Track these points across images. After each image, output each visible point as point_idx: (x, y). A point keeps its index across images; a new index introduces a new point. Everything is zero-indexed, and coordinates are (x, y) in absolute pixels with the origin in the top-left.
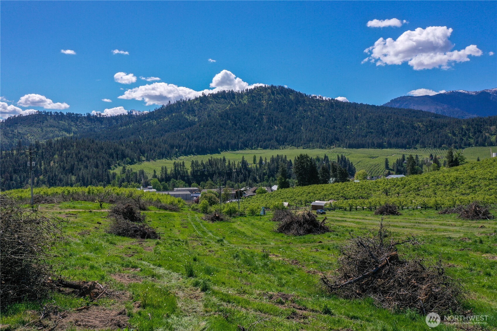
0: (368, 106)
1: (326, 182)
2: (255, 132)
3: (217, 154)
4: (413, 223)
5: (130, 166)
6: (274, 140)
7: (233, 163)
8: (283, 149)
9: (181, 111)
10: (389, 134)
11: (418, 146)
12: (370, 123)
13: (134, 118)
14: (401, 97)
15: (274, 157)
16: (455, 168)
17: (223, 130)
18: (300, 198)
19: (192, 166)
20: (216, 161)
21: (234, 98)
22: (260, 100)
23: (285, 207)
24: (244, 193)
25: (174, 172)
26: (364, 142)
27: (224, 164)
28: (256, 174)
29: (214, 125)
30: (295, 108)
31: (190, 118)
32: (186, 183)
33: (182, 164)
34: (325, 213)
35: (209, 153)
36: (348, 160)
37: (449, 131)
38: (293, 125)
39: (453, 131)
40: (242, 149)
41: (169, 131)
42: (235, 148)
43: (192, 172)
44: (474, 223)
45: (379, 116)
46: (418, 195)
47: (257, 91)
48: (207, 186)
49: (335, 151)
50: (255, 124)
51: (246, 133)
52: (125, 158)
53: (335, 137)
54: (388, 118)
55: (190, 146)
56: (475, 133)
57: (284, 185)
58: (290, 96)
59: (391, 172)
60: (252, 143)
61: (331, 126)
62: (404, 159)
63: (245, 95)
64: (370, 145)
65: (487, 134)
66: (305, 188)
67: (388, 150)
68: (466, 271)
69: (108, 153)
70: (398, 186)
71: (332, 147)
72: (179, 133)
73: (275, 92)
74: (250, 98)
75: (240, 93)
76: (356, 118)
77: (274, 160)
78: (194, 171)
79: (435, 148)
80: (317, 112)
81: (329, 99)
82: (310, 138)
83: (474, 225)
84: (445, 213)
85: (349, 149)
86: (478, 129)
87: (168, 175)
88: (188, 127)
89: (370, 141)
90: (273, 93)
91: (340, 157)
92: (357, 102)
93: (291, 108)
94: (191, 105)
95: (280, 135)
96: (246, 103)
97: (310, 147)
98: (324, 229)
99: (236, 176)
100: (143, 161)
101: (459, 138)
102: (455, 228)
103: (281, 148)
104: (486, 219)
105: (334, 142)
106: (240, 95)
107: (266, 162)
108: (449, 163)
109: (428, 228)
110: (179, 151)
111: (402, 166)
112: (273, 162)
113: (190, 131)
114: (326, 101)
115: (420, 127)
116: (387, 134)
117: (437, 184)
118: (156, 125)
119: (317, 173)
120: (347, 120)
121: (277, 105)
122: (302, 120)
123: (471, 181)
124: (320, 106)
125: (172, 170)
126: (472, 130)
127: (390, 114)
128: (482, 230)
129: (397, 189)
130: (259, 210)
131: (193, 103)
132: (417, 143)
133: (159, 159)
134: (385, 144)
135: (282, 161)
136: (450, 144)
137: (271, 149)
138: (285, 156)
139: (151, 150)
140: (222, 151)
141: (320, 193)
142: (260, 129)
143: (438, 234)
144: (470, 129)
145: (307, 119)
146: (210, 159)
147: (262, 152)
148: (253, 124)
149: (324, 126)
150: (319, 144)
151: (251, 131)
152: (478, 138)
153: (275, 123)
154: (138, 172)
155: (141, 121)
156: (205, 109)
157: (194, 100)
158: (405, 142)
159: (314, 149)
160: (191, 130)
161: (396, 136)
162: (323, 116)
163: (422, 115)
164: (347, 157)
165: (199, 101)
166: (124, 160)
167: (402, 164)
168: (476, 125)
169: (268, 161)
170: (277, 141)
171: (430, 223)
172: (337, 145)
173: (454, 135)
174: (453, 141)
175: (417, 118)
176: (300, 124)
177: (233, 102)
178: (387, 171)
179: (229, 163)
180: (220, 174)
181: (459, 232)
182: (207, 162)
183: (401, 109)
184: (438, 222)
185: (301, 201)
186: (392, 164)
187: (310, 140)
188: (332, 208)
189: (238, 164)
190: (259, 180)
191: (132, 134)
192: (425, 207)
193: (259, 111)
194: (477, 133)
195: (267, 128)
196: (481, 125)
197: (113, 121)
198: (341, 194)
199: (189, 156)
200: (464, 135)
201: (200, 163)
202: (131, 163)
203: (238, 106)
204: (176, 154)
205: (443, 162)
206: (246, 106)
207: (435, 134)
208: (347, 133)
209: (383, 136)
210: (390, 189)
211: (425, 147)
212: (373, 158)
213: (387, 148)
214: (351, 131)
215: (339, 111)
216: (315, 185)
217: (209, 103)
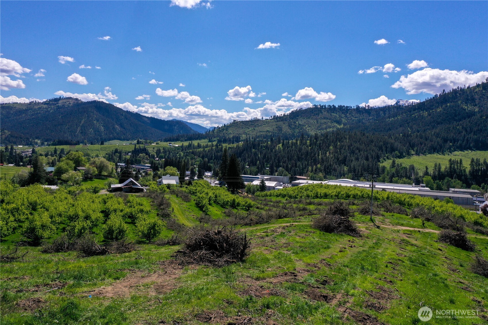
5: (398, 160)
9: (458, 101)
13: (403, 109)
19: (472, 165)
25: (449, 170)
31: (468, 108)
32: (463, 183)
33: (459, 162)
41: (442, 123)
43: (472, 171)
52: (394, 151)
55: (467, 140)
69: (378, 147)
72: (455, 126)
87: (442, 172)
88: (466, 119)
94: (471, 92)
100: (412, 155)
110: (453, 145)
113: (468, 123)
118: (427, 117)
125: (446, 168)
131: (474, 90)
133: (430, 153)
139: (421, 144)
154: (408, 167)
155: (410, 112)
157: (475, 88)
160: (469, 121)
165: (481, 88)
166: (393, 153)
191: (401, 126)
197: (381, 112)
199: (466, 152)
201: (481, 161)
202: (400, 157)
204: (450, 149)
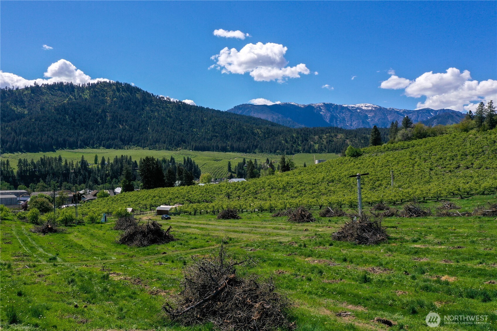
0: (213, 111)
1: (171, 185)
2: (97, 129)
3: (52, 152)
4: (251, 227)
6: (119, 139)
7: (71, 163)
8: (127, 149)
9: (7, 101)
10: (232, 138)
11: (257, 150)
12: (215, 127)
14: (243, 104)
15: (118, 157)
16: (287, 172)
17: (60, 126)
18: (144, 202)
19: (19, 165)
20: (50, 160)
21: (74, 91)
22: (103, 96)
23: (129, 212)
24: (83, 197)
26: (209, 145)
27: (60, 164)
28: (98, 175)
29: (48, 119)
30: (141, 108)
31: (18, 109)
32: (11, 185)
33: (6, 163)
34: (170, 218)
35: (41, 151)
36: (194, 163)
37: (282, 139)
38: (140, 124)
39: (286, 139)
40: (81, 147)
42: (73, 146)
43: (20, 172)
44: (300, 226)
45: (223, 121)
46: (256, 198)
47: (100, 86)
48: (38, 188)
49: (182, 153)
50: (98, 121)
51: (87, 130)
53: (182, 139)
54: (231, 123)
55: (17, 142)
56: (303, 141)
57: (128, 188)
58: (137, 95)
59: (233, 175)
60: (94, 142)
61: (178, 128)
62: (244, 163)
63: (87, 89)
64: (215, 149)
65: (312, 143)
66: (151, 191)
67: (231, 153)
68: (292, 277)
70: (239, 190)
71: (179, 149)
72: (3, 127)
73: (121, 89)
74: (92, 93)
75: (81, 86)
76: (202, 122)
77: (118, 161)
78: (21, 171)
79: (270, 153)
80: (164, 113)
81: (177, 101)
82: (157, 139)
83: (300, 228)
84: (277, 216)
85: (195, 151)
86: (305, 137)
88: (16, 120)
89: (215, 145)
90: (118, 90)
91: (186, 159)
92: (203, 107)
93: (137, 107)
94: (19, 94)
95: (125, 135)
96: (88, 98)
97: (156, 148)
98: (169, 238)
99: (73, 177)
101: (290, 145)
102: (285, 232)
103: (126, 148)
104: (309, 221)
105: (181, 144)
106: (81, 89)
107: (108, 162)
108: (282, 168)
109: (263, 232)
110: (2, 147)
111: (243, 169)
112: (117, 163)
113: (17, 124)
114: (174, 102)
115: (258, 133)
116: (231, 139)
117: (272, 188)
119: (164, 177)
120: (194, 123)
121: (123, 103)
122: (149, 120)
123: (299, 185)
124: (167, 108)
126: (301, 138)
127: (234, 120)
128: (306, 233)
129: (238, 192)
130: (100, 217)
131: (23, 93)
132: (256, 149)
134: (228, 147)
135: (126, 161)
136: (283, 150)
137: (115, 148)
138: (130, 156)
140: (57, 149)
141: (165, 197)
142: (103, 127)
143: (271, 238)
144: (299, 138)
145: (154, 119)
146: (43, 157)
147: (105, 152)
148: (95, 121)
149: (171, 128)
150: (165, 145)
151: (92, 129)
152: (304, 145)
153: (120, 121)
156: (37, 101)
157: (23, 90)
158: (246, 146)
159: (160, 150)
160: (19, 123)
161: (238, 141)
162: (171, 117)
163: (260, 123)
164: (192, 159)
165: (30, 91)
167: (243, 167)
168: (304, 134)
169: (112, 161)
170: (122, 140)
171: (265, 228)
172: (184, 147)
173: (287, 142)
174: (285, 148)
175: (256, 125)
176: (147, 124)
177: (72, 95)
178: (230, 173)
179: (66, 163)
180: (55, 175)
181: (287, 236)
182: (39, 161)
183: (243, 116)
184: (271, 225)
185: (145, 205)
186: (234, 167)
187: (157, 141)
188: (177, 213)
189: (77, 164)
190: (101, 181)
192: (262, 210)
193: (102, 107)
194: (305, 141)
195: (110, 126)
196: (307, 135)
198: (186, 198)
199: (16, 154)
200: (294, 143)
201: (29, 161)
203: (78, 101)
205: (277, 166)
206: (87, 101)
207: (271, 141)
208: (193, 136)
209: (226, 140)
210: (231, 192)
211: (263, 152)
212: (217, 160)
213: (230, 152)
214: (197, 134)
215: (186, 113)
216: (161, 189)
217: (42, 94)
